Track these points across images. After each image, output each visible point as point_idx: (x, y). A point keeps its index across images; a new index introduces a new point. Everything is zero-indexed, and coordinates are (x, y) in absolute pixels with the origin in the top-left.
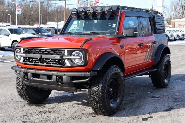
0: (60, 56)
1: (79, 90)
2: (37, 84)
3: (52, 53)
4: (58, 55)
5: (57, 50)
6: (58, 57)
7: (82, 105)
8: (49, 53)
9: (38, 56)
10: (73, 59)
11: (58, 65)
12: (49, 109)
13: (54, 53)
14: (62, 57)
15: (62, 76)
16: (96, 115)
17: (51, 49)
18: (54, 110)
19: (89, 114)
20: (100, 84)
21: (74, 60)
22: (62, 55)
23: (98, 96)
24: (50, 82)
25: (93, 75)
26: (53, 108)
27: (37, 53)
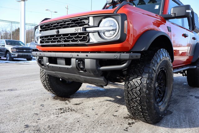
1: (111, 83)
2: (55, 73)
4: (80, 26)
5: (79, 18)
6: (79, 29)
7: (114, 102)
8: (68, 26)
9: (54, 32)
10: (102, 31)
12: (72, 106)
13: (75, 24)
14: (85, 29)
15: (84, 59)
16: (134, 121)
17: (70, 20)
18: (79, 107)
19: (123, 117)
20: (144, 73)
21: (104, 33)
22: (85, 26)
23: (141, 94)
24: (68, 68)
25: (135, 58)
26: (79, 104)
27: (54, 28)
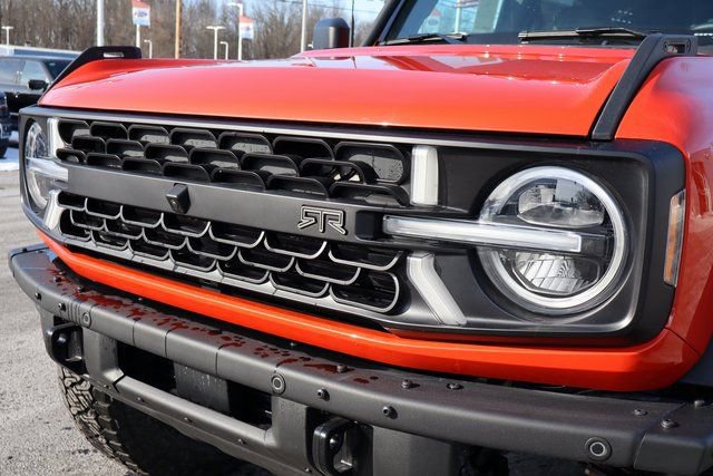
0: (351, 209)
3: (276, 171)
4: (340, 193)
6: (333, 218)
8: (249, 173)
9: (157, 191)
10: (497, 248)
11: (330, 302)
13: (303, 173)
14: (372, 223)
15: (368, 426)
17: (271, 136)
21: (511, 265)
22: (374, 201)
27: (155, 161)
